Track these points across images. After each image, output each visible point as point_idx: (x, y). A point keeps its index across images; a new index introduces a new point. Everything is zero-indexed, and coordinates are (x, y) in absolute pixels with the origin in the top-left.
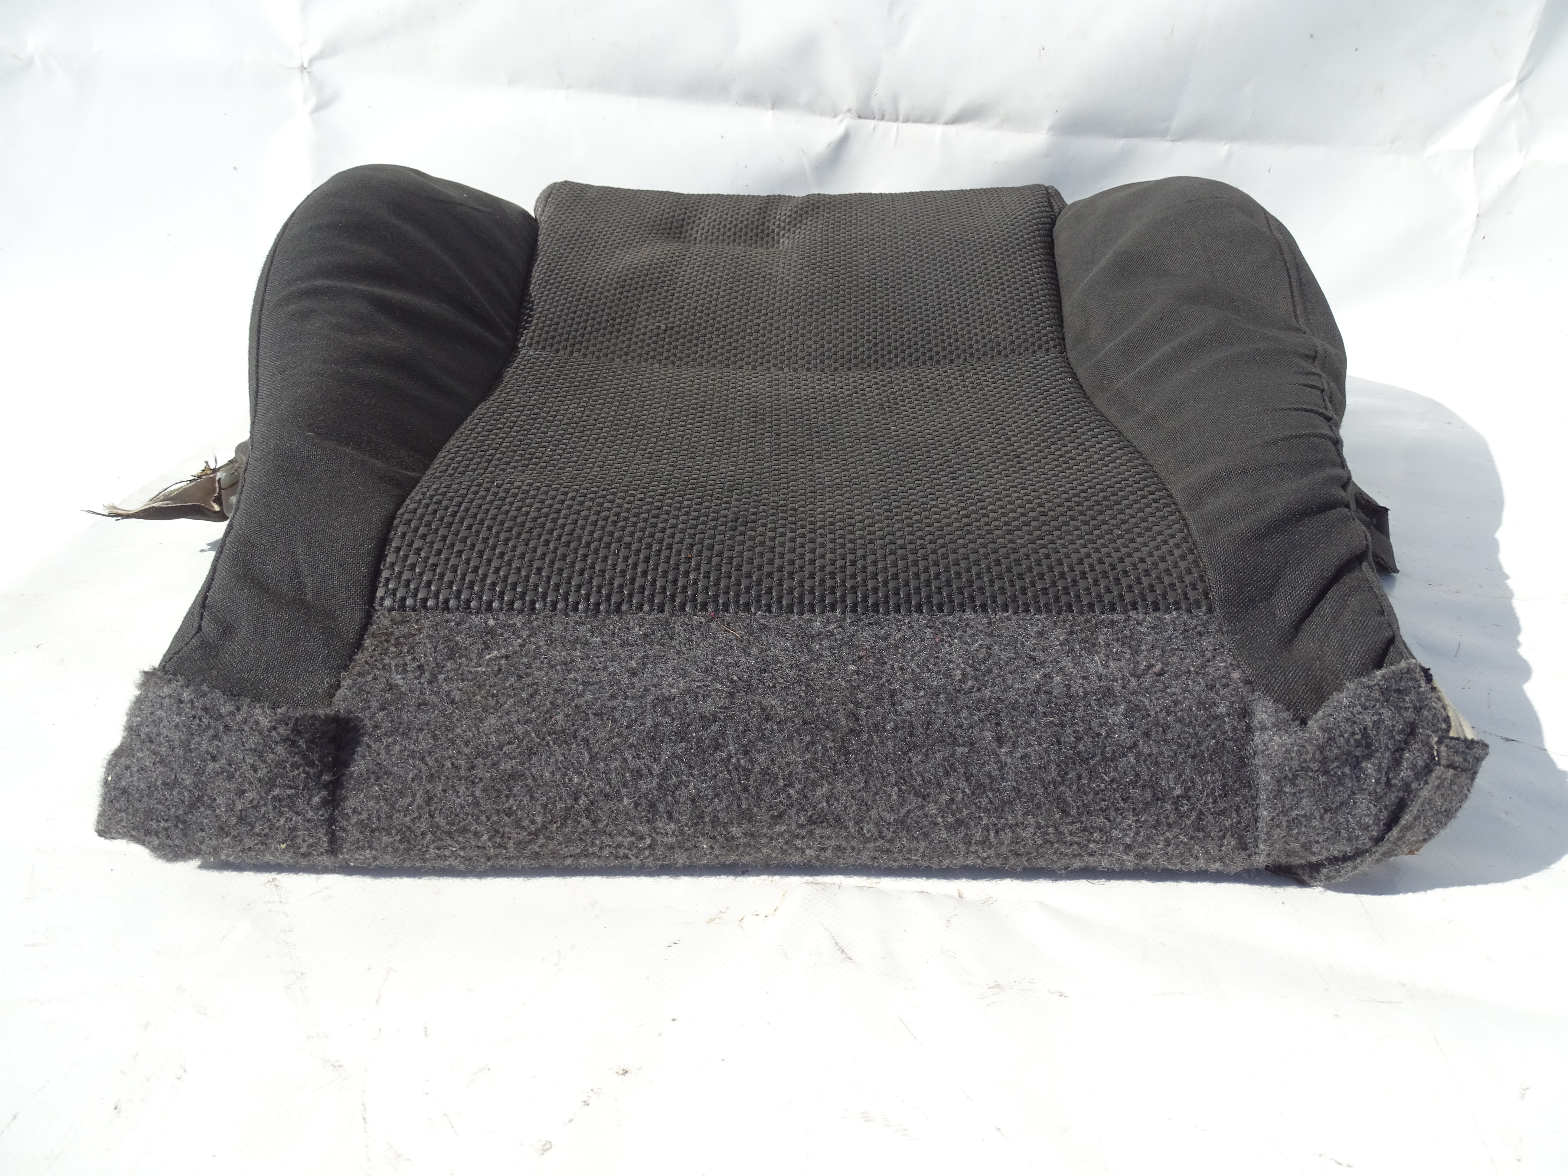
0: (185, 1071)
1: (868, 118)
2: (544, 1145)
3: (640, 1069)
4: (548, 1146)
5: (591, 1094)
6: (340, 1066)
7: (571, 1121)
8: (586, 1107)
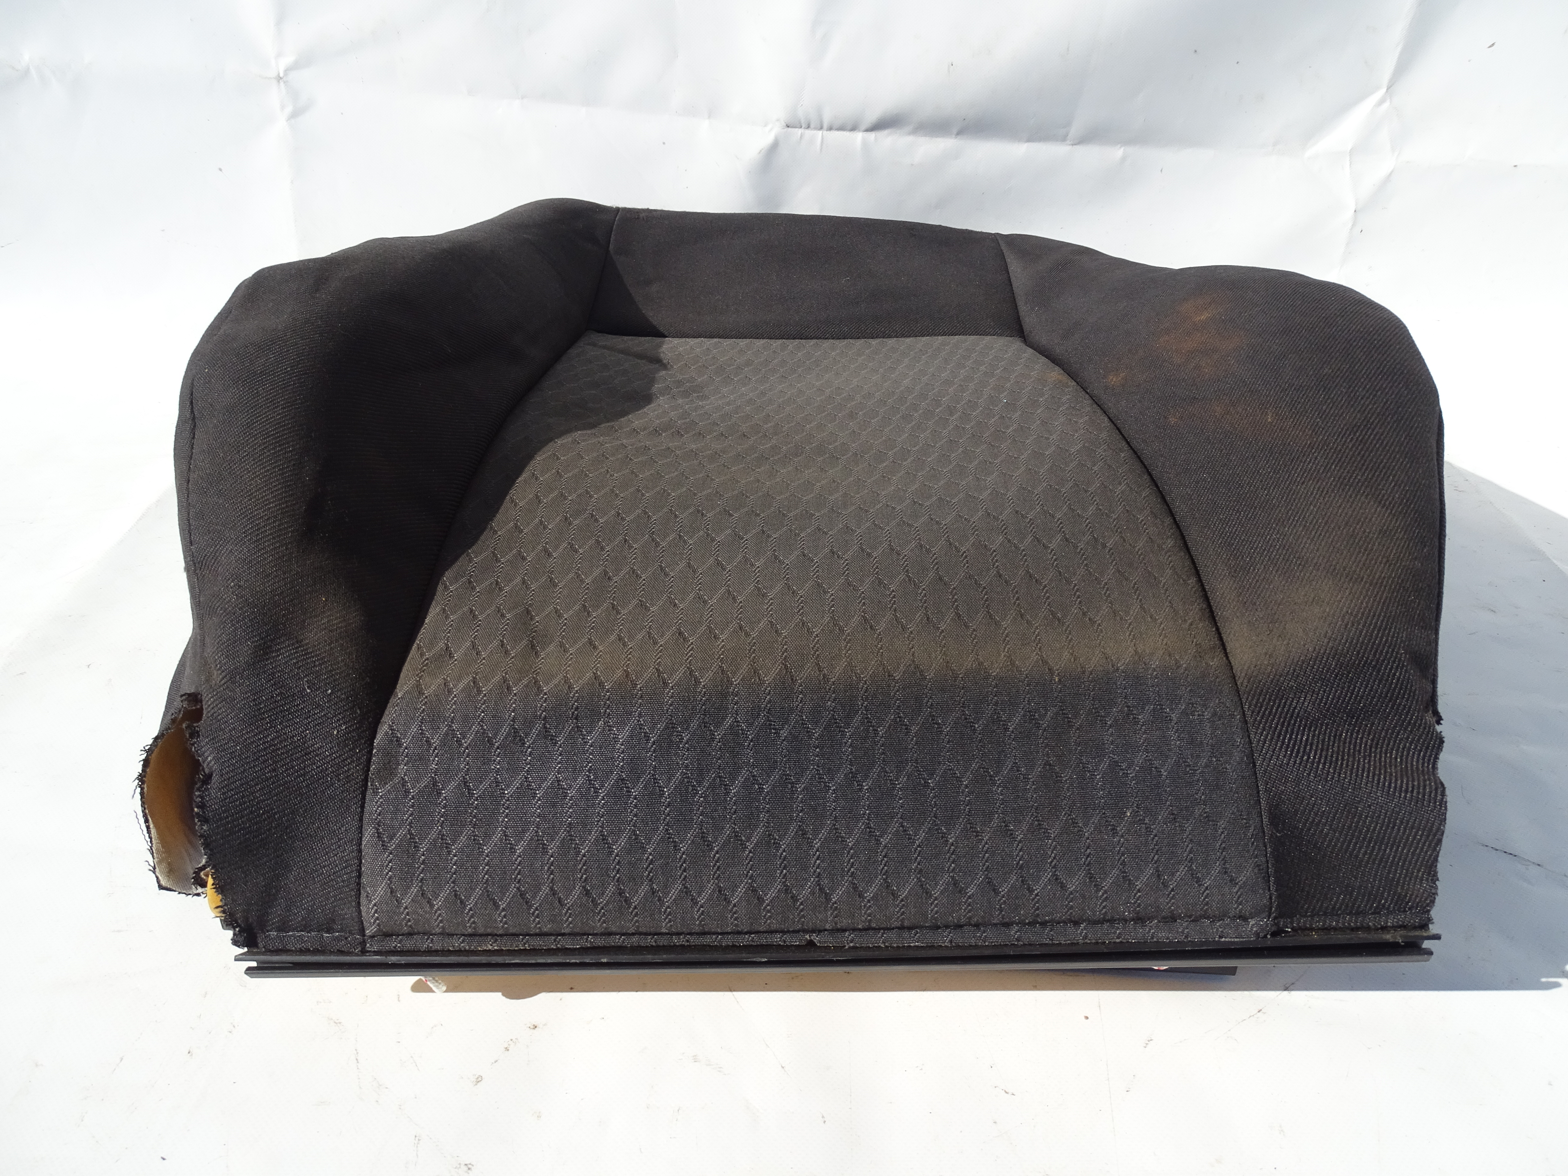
0: (234, 1027)
1: (795, 127)
2: (478, 1078)
3: (545, 1025)
4: (480, 1079)
5: (511, 1042)
6: (340, 1023)
7: (496, 1062)
8: (507, 1052)
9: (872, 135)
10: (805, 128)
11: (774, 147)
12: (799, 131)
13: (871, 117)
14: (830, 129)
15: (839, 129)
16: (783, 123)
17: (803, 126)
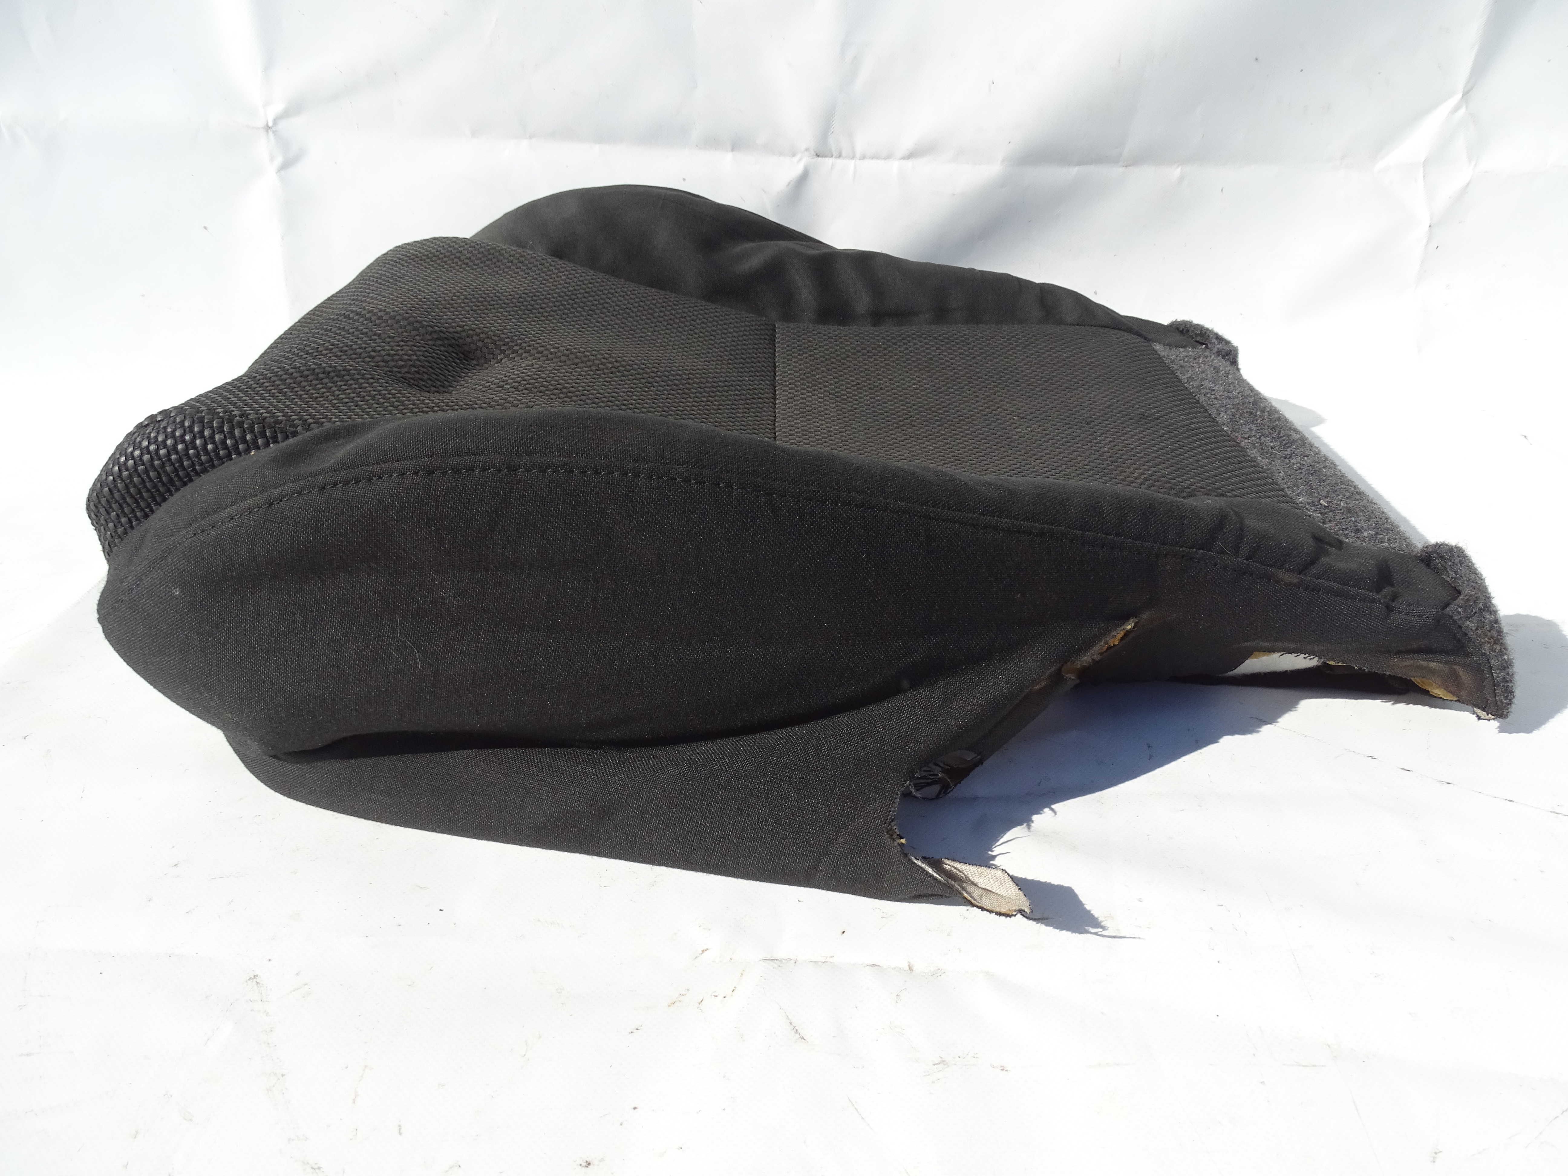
1: (826, 157)
3: (602, 1160)
6: (319, 1168)
9: (909, 163)
10: (836, 158)
11: (803, 179)
12: (829, 161)
13: (906, 143)
14: (863, 157)
15: (872, 158)
16: (812, 152)
17: (834, 155)
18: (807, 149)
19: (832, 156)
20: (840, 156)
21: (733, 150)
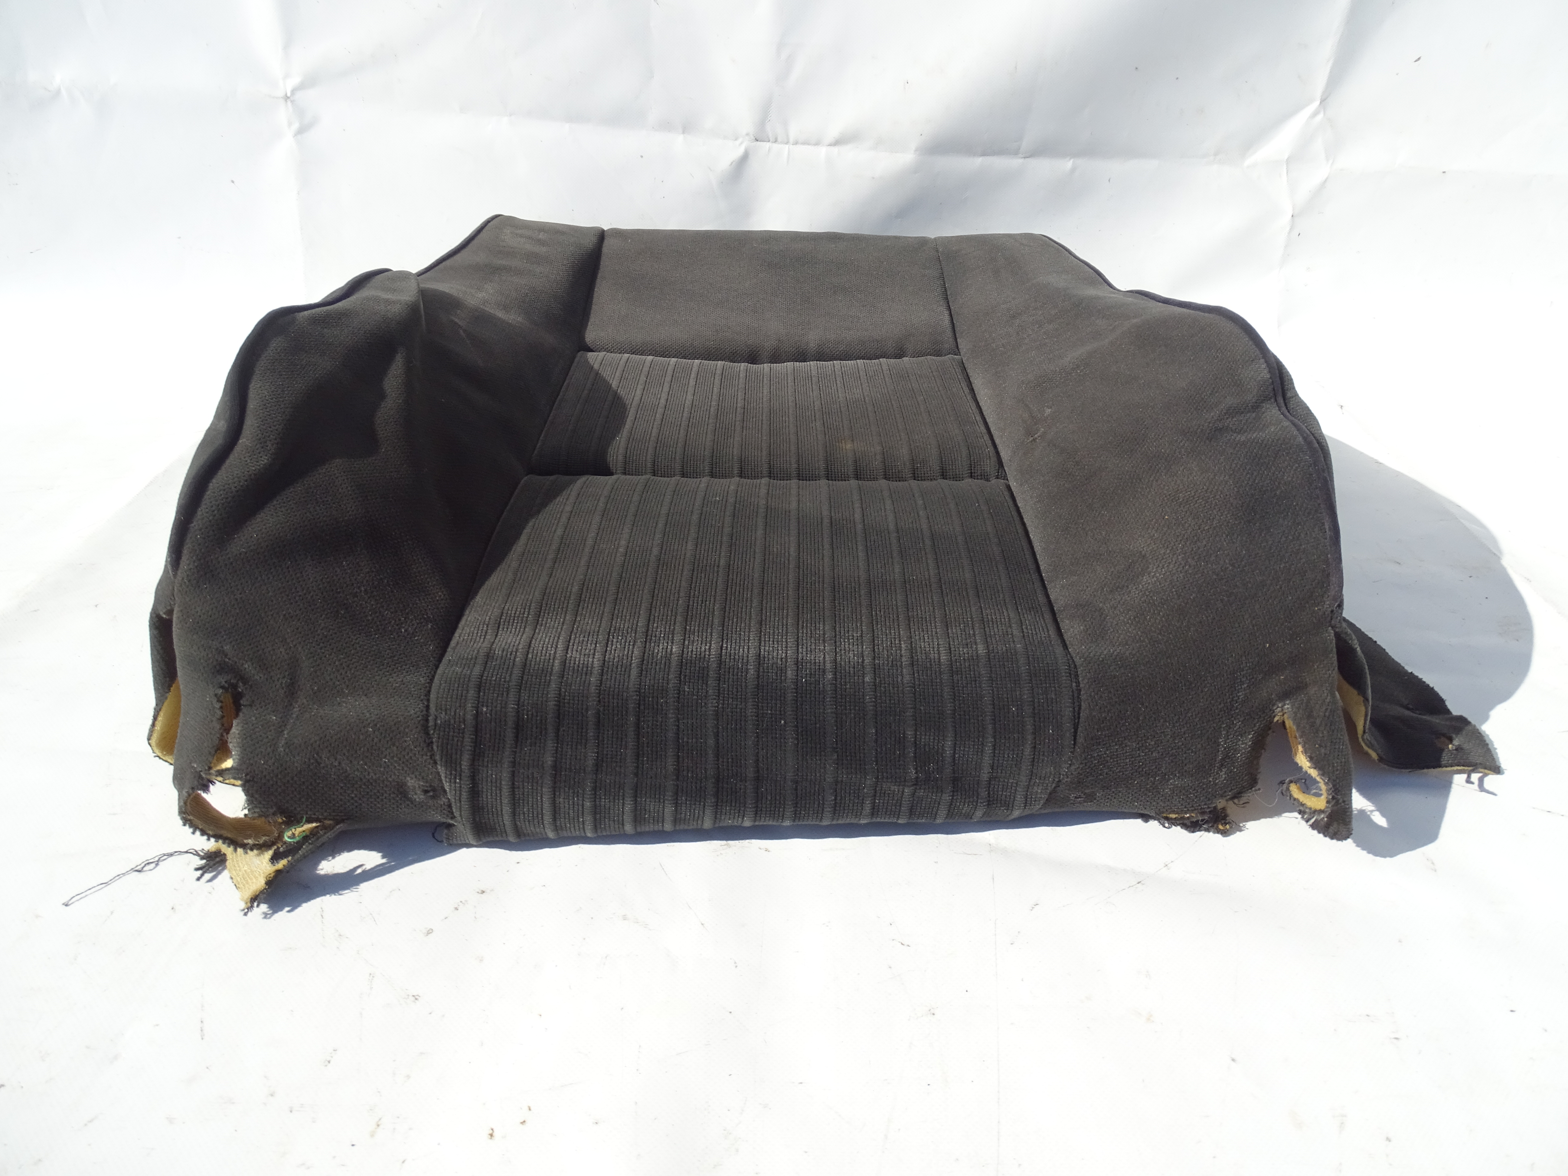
9: (835, 150)
10: (773, 142)
11: (743, 161)
12: (767, 145)
13: (833, 133)
14: (796, 143)
15: (804, 143)
16: (752, 137)
17: (771, 140)
18: (747, 134)
19: (769, 141)
20: (776, 141)
21: (683, 133)
